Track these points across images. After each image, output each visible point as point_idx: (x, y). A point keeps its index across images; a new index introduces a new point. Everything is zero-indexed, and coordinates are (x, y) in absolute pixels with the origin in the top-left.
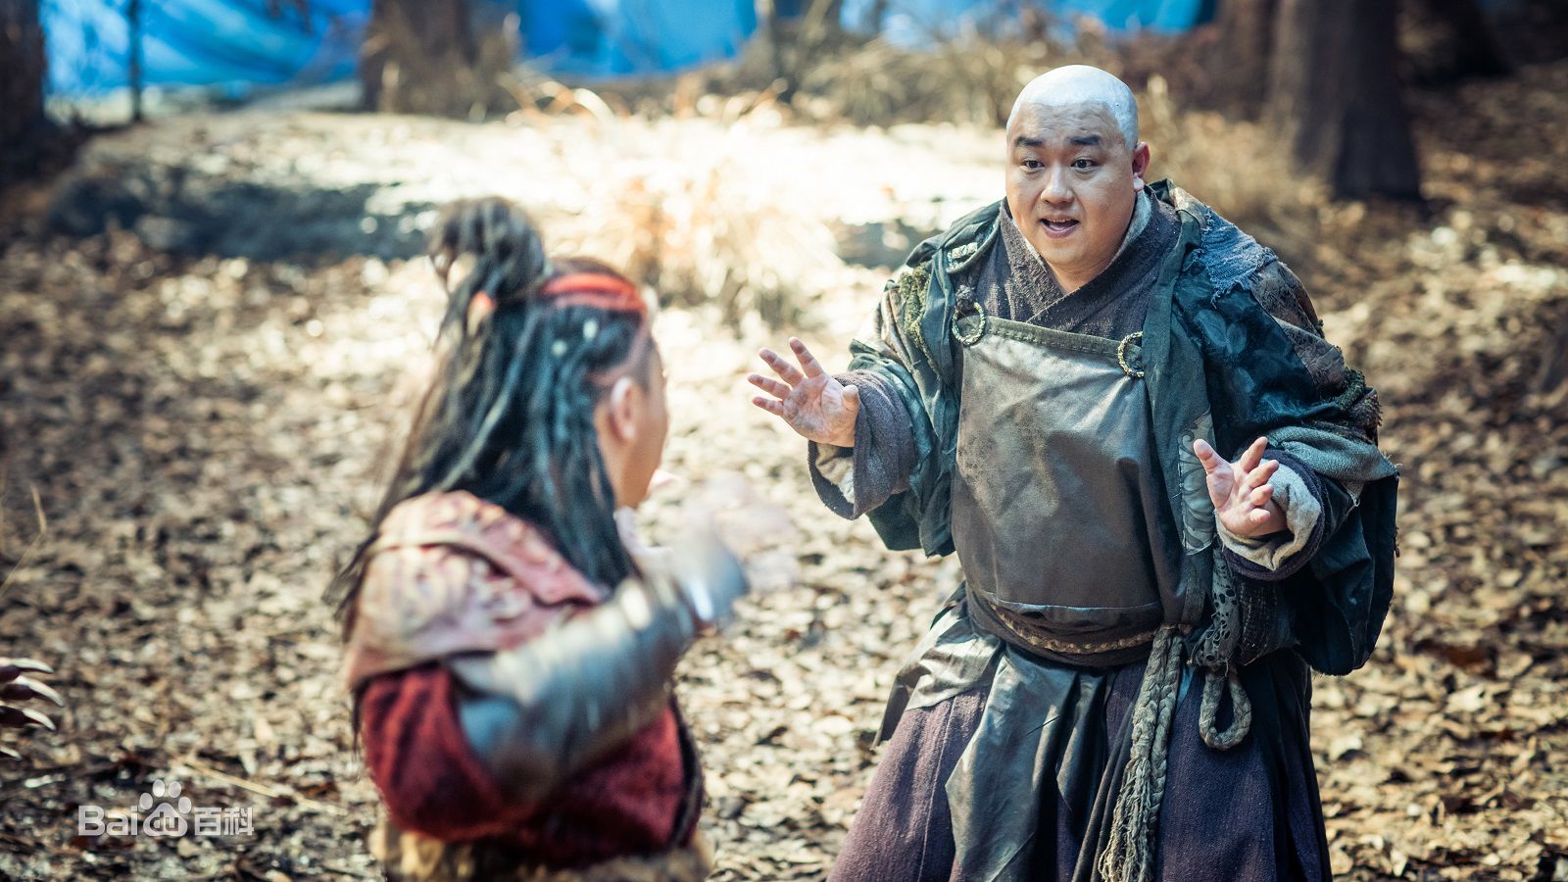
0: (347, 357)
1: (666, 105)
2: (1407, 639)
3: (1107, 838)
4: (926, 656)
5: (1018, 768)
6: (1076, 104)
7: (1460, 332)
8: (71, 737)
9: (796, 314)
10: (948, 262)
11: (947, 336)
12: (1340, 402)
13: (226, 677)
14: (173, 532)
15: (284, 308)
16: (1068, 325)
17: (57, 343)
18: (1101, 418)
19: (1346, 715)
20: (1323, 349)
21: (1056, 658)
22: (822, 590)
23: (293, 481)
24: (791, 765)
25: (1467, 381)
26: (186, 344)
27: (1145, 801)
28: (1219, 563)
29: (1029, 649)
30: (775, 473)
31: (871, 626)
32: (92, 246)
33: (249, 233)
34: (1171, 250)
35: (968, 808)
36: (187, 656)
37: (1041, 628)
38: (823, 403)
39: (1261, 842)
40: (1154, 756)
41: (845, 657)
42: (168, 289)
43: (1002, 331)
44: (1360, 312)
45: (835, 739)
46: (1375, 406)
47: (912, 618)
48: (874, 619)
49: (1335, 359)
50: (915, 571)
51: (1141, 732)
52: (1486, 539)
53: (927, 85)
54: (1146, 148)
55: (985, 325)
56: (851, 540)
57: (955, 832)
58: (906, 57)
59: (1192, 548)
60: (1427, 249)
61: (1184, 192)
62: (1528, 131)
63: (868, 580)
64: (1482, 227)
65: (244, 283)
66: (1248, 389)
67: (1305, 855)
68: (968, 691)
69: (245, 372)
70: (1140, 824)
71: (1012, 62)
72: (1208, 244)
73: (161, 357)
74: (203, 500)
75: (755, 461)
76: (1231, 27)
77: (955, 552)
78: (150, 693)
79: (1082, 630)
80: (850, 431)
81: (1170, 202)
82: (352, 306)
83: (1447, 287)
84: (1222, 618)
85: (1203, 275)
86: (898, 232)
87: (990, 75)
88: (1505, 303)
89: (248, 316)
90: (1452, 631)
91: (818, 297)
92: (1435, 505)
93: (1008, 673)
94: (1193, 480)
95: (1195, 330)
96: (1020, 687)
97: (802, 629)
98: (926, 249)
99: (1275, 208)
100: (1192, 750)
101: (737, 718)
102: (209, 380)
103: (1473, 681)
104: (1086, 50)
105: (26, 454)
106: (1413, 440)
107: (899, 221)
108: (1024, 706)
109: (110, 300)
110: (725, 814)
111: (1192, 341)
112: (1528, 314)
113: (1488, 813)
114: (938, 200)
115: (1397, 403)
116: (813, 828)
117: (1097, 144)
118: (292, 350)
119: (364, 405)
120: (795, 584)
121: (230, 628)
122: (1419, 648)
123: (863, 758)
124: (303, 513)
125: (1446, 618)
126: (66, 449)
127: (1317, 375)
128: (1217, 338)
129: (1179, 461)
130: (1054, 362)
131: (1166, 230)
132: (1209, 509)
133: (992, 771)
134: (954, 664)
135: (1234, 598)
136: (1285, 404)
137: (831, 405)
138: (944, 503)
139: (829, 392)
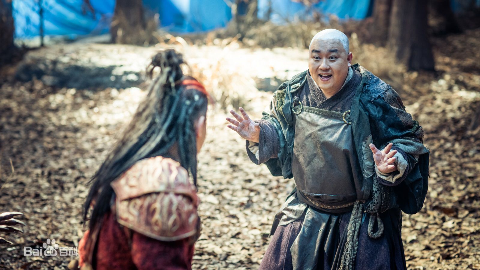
0: (106, 119)
1: (204, 42)
2: (431, 206)
3: (339, 265)
4: (284, 210)
5: (312, 243)
6: (331, 39)
7: (447, 111)
8: (22, 235)
9: (244, 105)
10: (291, 89)
11: (291, 112)
12: (412, 131)
13: (69, 217)
14: (53, 172)
15: (87, 104)
16: (328, 108)
17: (18, 114)
18: (338, 137)
19: (412, 229)
20: (406, 114)
21: (324, 210)
22: (251, 190)
23: (89, 157)
24: (242, 244)
25: (449, 126)
26: (57, 115)
27: (351, 254)
28: (375, 181)
29: (316, 208)
30: (237, 155)
31: (267, 201)
32: (28, 85)
33: (76, 81)
34: (359, 85)
35: (297, 256)
36: (57, 210)
37: (319, 201)
38: (249, 128)
39: (387, 267)
40: (354, 241)
41: (259, 211)
42: (51, 98)
43: (307, 110)
44: (416, 105)
45: (255, 236)
46: (422, 132)
47: (279, 199)
48: (267, 199)
49: (410, 118)
50: (280, 185)
51: (350, 233)
52: (455, 175)
53: (284, 36)
54: (351, 54)
55: (302, 108)
56: (260, 175)
57: (293, 263)
58: (277, 27)
59: (366, 176)
60: (437, 86)
61: (363, 68)
62: (468, 50)
63: (266, 187)
64: (453, 79)
65: (75, 96)
66: (384, 127)
68: (297, 220)
69: (74, 123)
70: (350, 261)
71: (310, 29)
72: (370, 83)
73: (49, 119)
74: (62, 163)
75: (231, 151)
76: (377, 18)
77: (293, 178)
78: (45, 222)
79: (332, 202)
80: (258, 137)
81: (359, 70)
82: (108, 103)
83: (443, 98)
84: (376, 198)
85: (369, 93)
86: (275, 81)
87: (303, 32)
88: (461, 102)
89: (76, 106)
90: (444, 203)
91: (250, 101)
92: (439, 164)
93: (309, 215)
94: (366, 156)
95: (366, 110)
96: (313, 219)
97: (245, 202)
98: (284, 85)
99: (390, 73)
100: (365, 238)
101: (225, 230)
102: (64, 126)
103: (450, 219)
104: (333, 25)
105: (8, 148)
106: (432, 145)
107: (275, 77)
108: (314, 224)
109: (33, 101)
110: (222, 259)
111: (366, 113)
112: (468, 106)
113: (455, 259)
114: (287, 71)
115: (427, 133)
116: (248, 263)
117: (337, 52)
118: (89, 117)
119: (111, 133)
120: (243, 188)
121: (70, 202)
122: (434, 208)
123: (263, 242)
124: (92, 167)
125: (443, 199)
126: (20, 147)
127: (404, 122)
128: (373, 112)
129: (362, 150)
130: (323, 120)
131: (358, 79)
132: (372, 164)
133: (304, 245)
134: (293, 212)
135: (379, 192)
136: (395, 132)
137: (251, 129)
138: (290, 162)
139: (251, 125)
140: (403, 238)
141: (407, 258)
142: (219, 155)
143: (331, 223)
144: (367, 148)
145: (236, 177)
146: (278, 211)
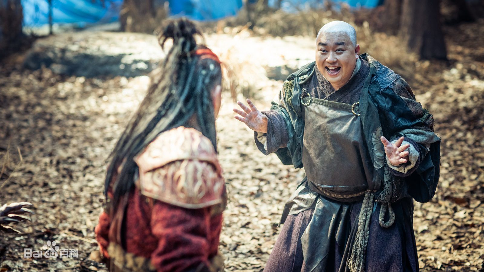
0: (115, 107)
1: (214, 30)
2: (442, 196)
3: (350, 255)
4: (295, 198)
5: (323, 233)
6: (338, 32)
7: (459, 101)
8: (30, 224)
9: (254, 94)
10: (299, 81)
11: (299, 103)
12: (422, 120)
13: (77, 206)
14: (61, 161)
15: (96, 92)
16: (336, 100)
17: (26, 103)
18: (347, 129)
19: (423, 219)
20: (415, 104)
21: (335, 199)
22: (261, 180)
23: (98, 146)
24: (251, 234)
25: (461, 116)
26: (66, 103)
27: (362, 244)
28: (386, 172)
30: (247, 144)
31: (277, 191)
32: (37, 73)
33: (85, 69)
34: (367, 77)
35: (307, 245)
36: (66, 200)
37: (331, 190)
38: (257, 119)
39: (398, 256)
40: (365, 230)
41: (269, 200)
42: (60, 86)
43: (316, 102)
44: (428, 95)
45: (265, 226)
46: (433, 120)
47: (289, 189)
48: (277, 189)
49: (419, 107)
50: (290, 174)
51: (361, 222)
52: (466, 165)
53: (295, 24)
54: (359, 46)
55: (311, 100)
56: (270, 164)
57: (303, 252)
58: (288, 15)
59: (377, 167)
60: (449, 75)
61: (371, 57)
62: (480, 39)
63: (276, 177)
64: (466, 68)
65: (84, 84)
66: (393, 118)
67: (411, 260)
68: (308, 209)
69: (84, 112)
70: (361, 251)
71: (321, 17)
72: (379, 74)
73: (58, 107)
74: (71, 152)
75: (241, 140)
76: (389, 6)
77: (303, 167)
78: (54, 211)
80: (266, 128)
81: (367, 60)
82: (117, 91)
83: (455, 87)
84: (387, 189)
85: (377, 84)
86: (286, 69)
87: (314, 21)
88: (473, 92)
89: (85, 95)
90: (456, 193)
91: (261, 89)
92: (451, 154)
93: (320, 204)
94: (376, 147)
95: (375, 101)
96: (324, 208)
97: (255, 192)
98: (293, 76)
99: (402, 62)
100: (377, 228)
101: (235, 219)
102: (73, 114)
103: (462, 209)
104: (344, 13)
105: (16, 137)
106: (444, 134)
107: (286, 66)
108: (325, 213)
109: (42, 90)
110: (231, 249)
111: (374, 104)
112: (480, 95)
113: (467, 249)
114: (298, 60)
115: (439, 123)
116: (258, 253)
117: (344, 45)
118: (98, 105)
119: (120, 121)
120: (253, 178)
121: (79, 191)
122: (446, 198)
123: (274, 232)
124: (101, 155)
125: (454, 189)
126: (29, 135)
127: (414, 112)
128: (382, 103)
129: (372, 141)
130: (332, 112)
131: (365, 70)
132: (382, 155)
133: (315, 234)
134: (303, 201)
135: (391, 182)
136: (405, 122)
137: (259, 120)
138: (299, 152)
139: (258, 116)
140: (414, 228)
141: (418, 249)
142: (229, 145)
143: (342, 212)
144: (377, 139)
145: (246, 167)
146: (287, 200)
